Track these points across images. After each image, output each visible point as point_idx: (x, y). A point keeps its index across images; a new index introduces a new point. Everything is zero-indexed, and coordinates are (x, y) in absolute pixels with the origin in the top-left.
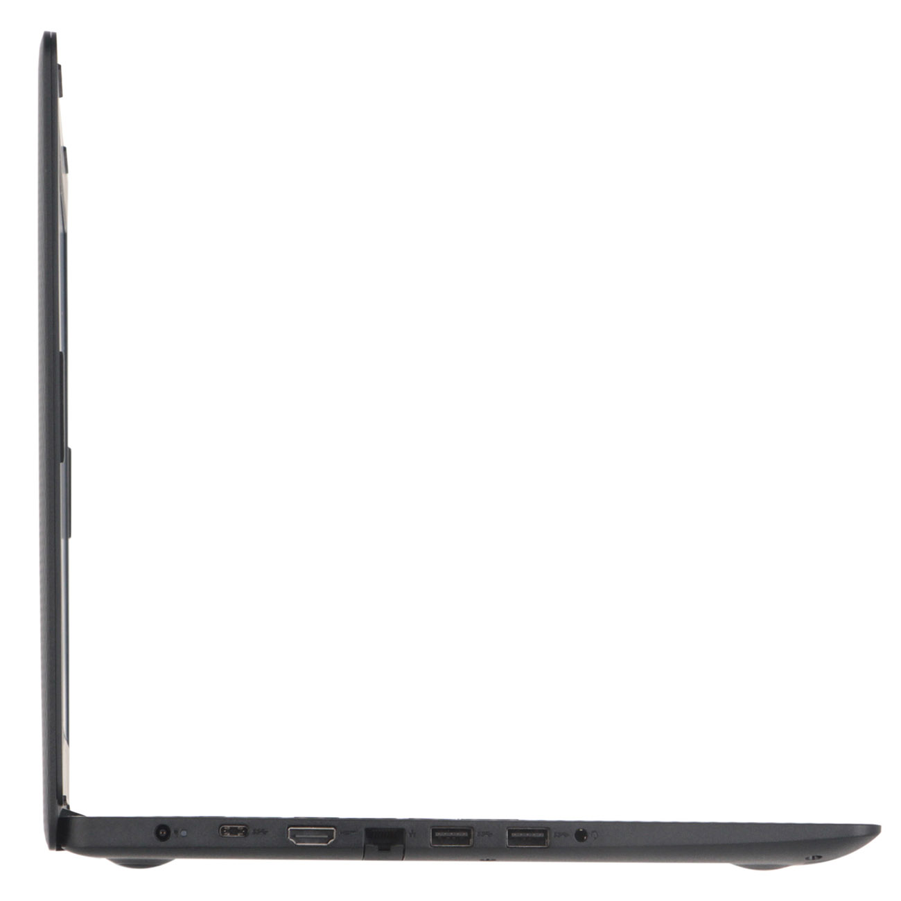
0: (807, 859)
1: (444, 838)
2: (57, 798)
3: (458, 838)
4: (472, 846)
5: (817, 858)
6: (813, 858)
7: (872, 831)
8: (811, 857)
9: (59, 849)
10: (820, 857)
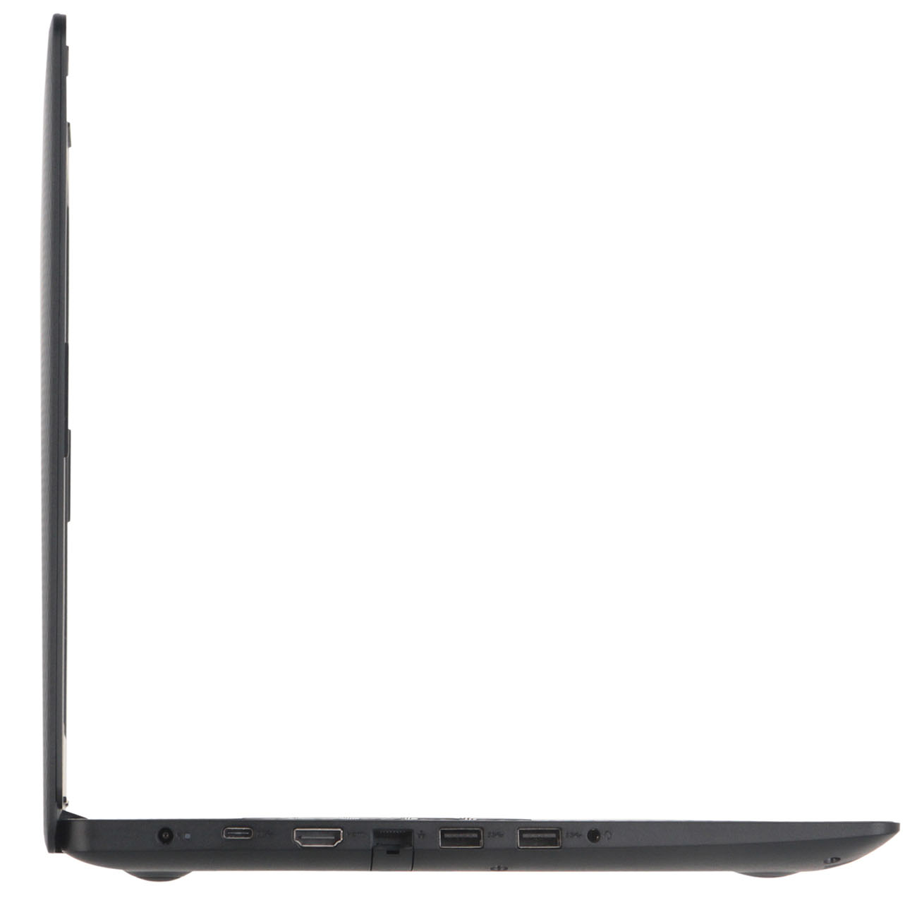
0: (826, 862)
1: (454, 839)
2: (56, 800)
3: (467, 839)
4: (483, 848)
5: (835, 861)
6: (832, 861)
7: (891, 829)
8: (829, 860)
9: (59, 851)
10: (838, 859)
